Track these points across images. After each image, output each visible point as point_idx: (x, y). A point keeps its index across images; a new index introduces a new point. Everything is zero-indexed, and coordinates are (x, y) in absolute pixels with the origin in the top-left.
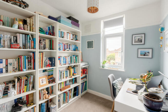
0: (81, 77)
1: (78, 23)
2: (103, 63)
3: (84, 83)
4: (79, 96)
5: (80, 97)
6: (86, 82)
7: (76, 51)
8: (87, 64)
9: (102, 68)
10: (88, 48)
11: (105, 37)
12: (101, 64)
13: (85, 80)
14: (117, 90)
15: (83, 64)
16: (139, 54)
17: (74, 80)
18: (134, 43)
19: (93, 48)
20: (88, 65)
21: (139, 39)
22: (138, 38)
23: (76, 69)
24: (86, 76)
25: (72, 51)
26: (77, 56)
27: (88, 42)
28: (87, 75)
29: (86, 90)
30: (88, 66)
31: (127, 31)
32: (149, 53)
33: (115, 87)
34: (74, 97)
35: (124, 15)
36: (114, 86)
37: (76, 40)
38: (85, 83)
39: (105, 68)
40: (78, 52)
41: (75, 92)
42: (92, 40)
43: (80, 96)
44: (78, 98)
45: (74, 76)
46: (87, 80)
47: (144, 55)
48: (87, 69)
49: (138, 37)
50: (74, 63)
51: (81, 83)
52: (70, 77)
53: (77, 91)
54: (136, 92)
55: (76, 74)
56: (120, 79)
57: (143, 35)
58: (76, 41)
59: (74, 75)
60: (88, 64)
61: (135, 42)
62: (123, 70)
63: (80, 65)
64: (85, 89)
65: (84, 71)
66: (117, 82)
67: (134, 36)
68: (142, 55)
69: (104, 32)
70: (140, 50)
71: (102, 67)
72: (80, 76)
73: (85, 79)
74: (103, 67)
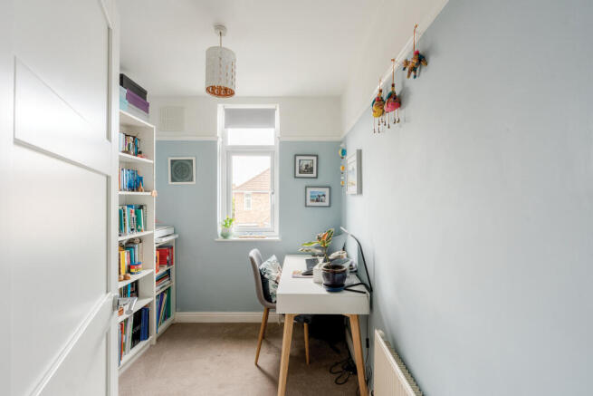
0: (155, 276)
1: (145, 98)
2: (225, 225)
3: (162, 294)
4: (150, 337)
5: (154, 342)
6: (169, 289)
7: (137, 190)
8: (171, 231)
9: (221, 239)
10: (173, 180)
11: (227, 152)
12: (220, 230)
13: (166, 284)
14: (271, 283)
15: (162, 232)
16: (309, 198)
17: (129, 291)
18: (298, 174)
19: (191, 180)
20: (177, 236)
21: (307, 166)
22: (305, 163)
23: (137, 249)
24: (168, 271)
25: (125, 190)
26: (141, 207)
27: (173, 161)
28: (173, 268)
29: (169, 316)
30: (176, 239)
31: (283, 145)
32: (324, 195)
33: (266, 276)
34: (133, 345)
35: (278, 105)
36: (265, 273)
37: (138, 153)
38: (165, 296)
39: (232, 238)
40: (147, 193)
41: (138, 328)
42: (190, 158)
43: (153, 337)
44: (148, 346)
45: (132, 273)
46: (174, 283)
47: (317, 201)
48: (172, 248)
49: (306, 161)
50: (132, 230)
51: (155, 294)
52: (122, 277)
53: (143, 324)
54: (309, 274)
55: (140, 266)
56: (274, 258)
57: (315, 158)
58: (138, 158)
59: (132, 270)
60: (175, 233)
61: (300, 172)
62: (278, 238)
63: (152, 234)
64: (167, 316)
65: (165, 254)
66: (268, 265)
67: (298, 158)
68: (312, 201)
69: (224, 137)
70: (309, 190)
71: (222, 235)
72: (152, 273)
73: (166, 282)
74: (225, 236)
